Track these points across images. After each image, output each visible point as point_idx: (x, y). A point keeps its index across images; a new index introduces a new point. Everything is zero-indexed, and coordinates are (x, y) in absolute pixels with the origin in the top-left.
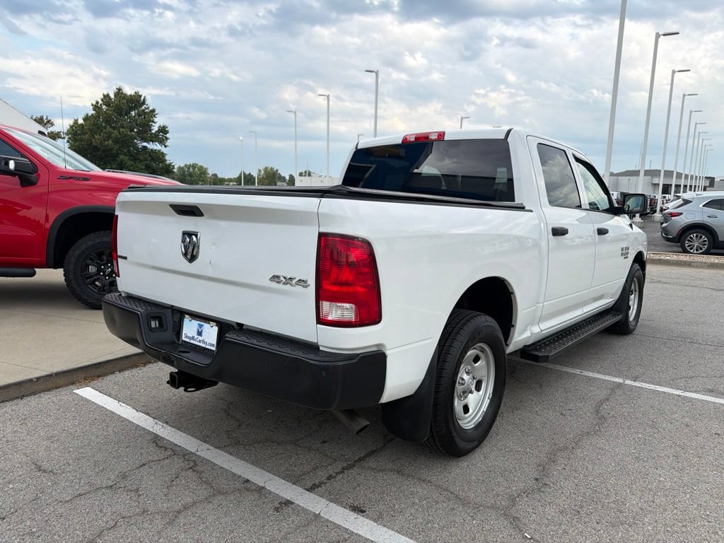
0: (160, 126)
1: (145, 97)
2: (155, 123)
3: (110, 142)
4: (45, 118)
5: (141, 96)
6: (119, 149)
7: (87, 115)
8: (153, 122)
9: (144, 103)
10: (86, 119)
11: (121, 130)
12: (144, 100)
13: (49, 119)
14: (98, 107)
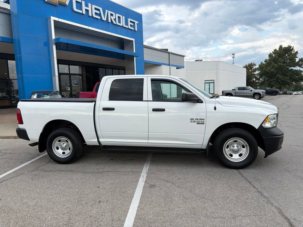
0: (300, 59)
1: (293, 47)
2: (297, 57)
3: (273, 69)
4: (253, 63)
5: (291, 47)
6: (277, 72)
7: (266, 60)
8: (296, 57)
9: (293, 49)
10: (266, 61)
11: (279, 63)
12: (293, 48)
13: (254, 63)
14: (271, 56)
